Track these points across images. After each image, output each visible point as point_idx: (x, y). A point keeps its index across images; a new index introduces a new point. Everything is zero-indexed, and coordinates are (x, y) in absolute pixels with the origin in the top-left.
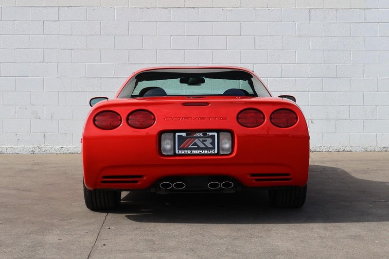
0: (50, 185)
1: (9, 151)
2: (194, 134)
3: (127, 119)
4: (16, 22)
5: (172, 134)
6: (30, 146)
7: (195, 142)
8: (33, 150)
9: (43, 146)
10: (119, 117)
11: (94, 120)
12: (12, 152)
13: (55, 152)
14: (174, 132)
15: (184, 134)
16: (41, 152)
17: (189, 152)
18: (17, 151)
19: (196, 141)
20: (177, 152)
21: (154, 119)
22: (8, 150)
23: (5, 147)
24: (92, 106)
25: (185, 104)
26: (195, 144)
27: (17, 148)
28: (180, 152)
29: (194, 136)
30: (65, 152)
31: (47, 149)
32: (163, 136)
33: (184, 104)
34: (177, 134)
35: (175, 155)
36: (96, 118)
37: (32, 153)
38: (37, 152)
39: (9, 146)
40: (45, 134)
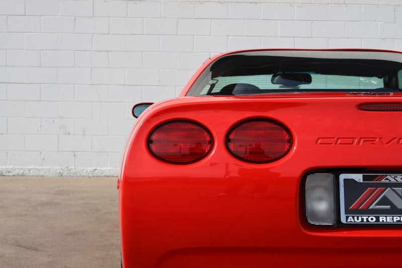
0: (70, 234)
1: (32, 173)
2: (382, 177)
3: (227, 140)
4: (42, 17)
5: (331, 176)
6: (57, 168)
7: (385, 197)
8: (61, 171)
9: (73, 167)
10: (206, 134)
11: (149, 141)
12: (35, 174)
13: (87, 175)
14: (336, 171)
15: (358, 177)
16: (71, 175)
17: (372, 219)
18: (42, 173)
19: (388, 192)
20: (343, 220)
21: (291, 141)
22: (31, 171)
23: (27, 167)
24: (137, 117)
25: (364, 107)
26: (385, 201)
27: (42, 170)
28: (350, 219)
29: (383, 181)
30: (99, 175)
31: (77, 171)
32: (310, 181)
33: (362, 106)
34: (342, 177)
35: (339, 225)
36: (154, 137)
37: (60, 175)
38: (65, 174)
39: (32, 167)
40: (76, 153)
